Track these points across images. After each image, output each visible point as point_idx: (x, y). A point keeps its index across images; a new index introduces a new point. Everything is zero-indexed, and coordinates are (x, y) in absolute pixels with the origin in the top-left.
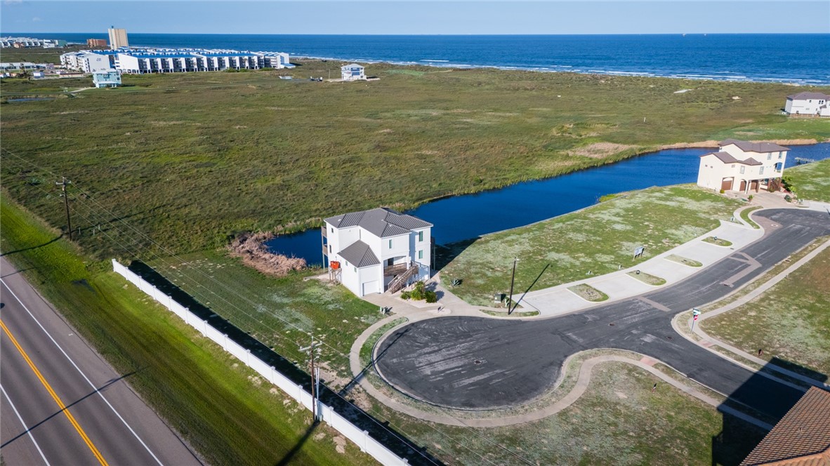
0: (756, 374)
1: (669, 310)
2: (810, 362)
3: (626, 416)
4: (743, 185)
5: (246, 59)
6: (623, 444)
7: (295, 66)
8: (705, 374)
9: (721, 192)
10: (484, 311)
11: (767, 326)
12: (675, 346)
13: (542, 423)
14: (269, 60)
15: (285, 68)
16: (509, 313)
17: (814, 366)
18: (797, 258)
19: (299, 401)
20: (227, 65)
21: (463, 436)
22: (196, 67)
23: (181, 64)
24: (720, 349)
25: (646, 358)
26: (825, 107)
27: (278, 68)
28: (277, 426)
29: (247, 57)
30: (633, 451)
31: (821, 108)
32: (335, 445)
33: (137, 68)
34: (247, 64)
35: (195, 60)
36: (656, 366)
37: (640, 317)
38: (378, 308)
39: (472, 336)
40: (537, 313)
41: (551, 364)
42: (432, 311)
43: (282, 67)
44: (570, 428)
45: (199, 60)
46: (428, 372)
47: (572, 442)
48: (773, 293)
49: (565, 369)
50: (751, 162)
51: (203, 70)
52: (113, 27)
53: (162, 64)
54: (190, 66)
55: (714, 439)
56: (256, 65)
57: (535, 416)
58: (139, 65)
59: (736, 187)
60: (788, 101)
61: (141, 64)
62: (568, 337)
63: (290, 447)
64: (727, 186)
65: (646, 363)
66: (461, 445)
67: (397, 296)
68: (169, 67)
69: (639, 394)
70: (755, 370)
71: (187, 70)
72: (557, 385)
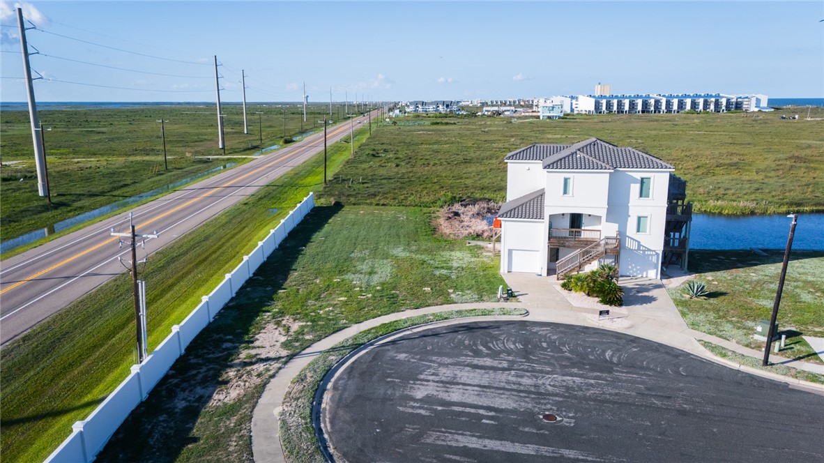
5: (712, 101)
7: (773, 110)
14: (742, 103)
15: (759, 111)
20: (688, 107)
22: (652, 108)
23: (637, 106)
27: (752, 110)
29: (713, 100)
33: (592, 108)
34: (712, 107)
35: (652, 102)
43: (757, 110)
45: (657, 102)
51: (659, 112)
52: (599, 84)
53: (618, 105)
54: (646, 107)
56: (724, 108)
58: (595, 105)
61: (597, 105)
68: (624, 109)
71: (643, 112)
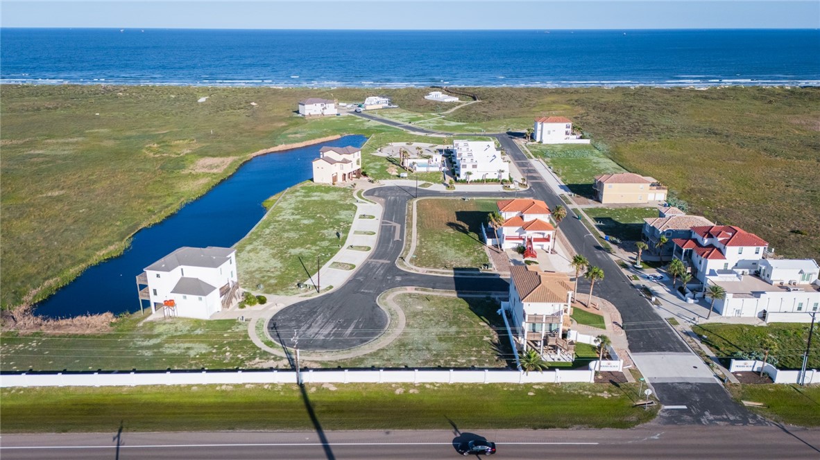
0: (455, 277)
1: (389, 262)
2: (467, 264)
3: (431, 315)
4: (344, 177)
6: (444, 326)
8: (439, 285)
9: (333, 184)
10: (302, 296)
11: (436, 255)
12: (412, 278)
13: (405, 333)
16: (318, 292)
17: (469, 266)
18: (411, 216)
19: (276, 382)
21: (381, 354)
24: (431, 272)
25: (408, 288)
26: (325, 108)
30: (451, 326)
31: (323, 109)
32: (327, 389)
36: (416, 289)
37: (382, 269)
38: (235, 320)
39: (316, 312)
40: (331, 287)
41: (374, 308)
42: (272, 308)
44: (418, 329)
46: (322, 338)
47: (426, 334)
48: (421, 237)
49: (383, 308)
50: (345, 161)
55: (470, 308)
59: (340, 179)
60: (300, 106)
62: (363, 292)
64: (335, 179)
65: (410, 290)
69: (426, 303)
70: (453, 276)
72: (388, 315)
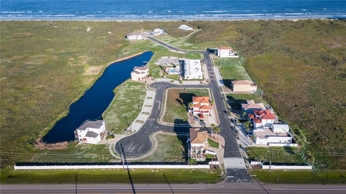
0: (174, 127)
1: (155, 120)
3: (166, 143)
4: (143, 78)
6: (169, 147)
8: (170, 130)
9: (139, 81)
10: (126, 135)
11: (171, 116)
12: (162, 127)
13: (157, 150)
16: (131, 133)
18: (165, 98)
19: (117, 168)
21: (149, 158)
24: (168, 124)
25: (160, 131)
28: (118, 174)
30: (171, 147)
31: (137, 37)
32: (132, 170)
36: (162, 132)
37: (152, 123)
38: (105, 145)
39: (130, 142)
40: (135, 131)
41: (148, 140)
42: (116, 140)
44: (161, 148)
46: (131, 152)
47: (163, 150)
48: (167, 108)
49: (151, 140)
50: (143, 73)
57: (155, 150)
59: (141, 79)
62: (145, 133)
63: (128, 175)
64: (139, 79)
65: (161, 132)
66: (150, 159)
67: (105, 140)
69: (165, 138)
70: (174, 126)
72: (152, 143)
